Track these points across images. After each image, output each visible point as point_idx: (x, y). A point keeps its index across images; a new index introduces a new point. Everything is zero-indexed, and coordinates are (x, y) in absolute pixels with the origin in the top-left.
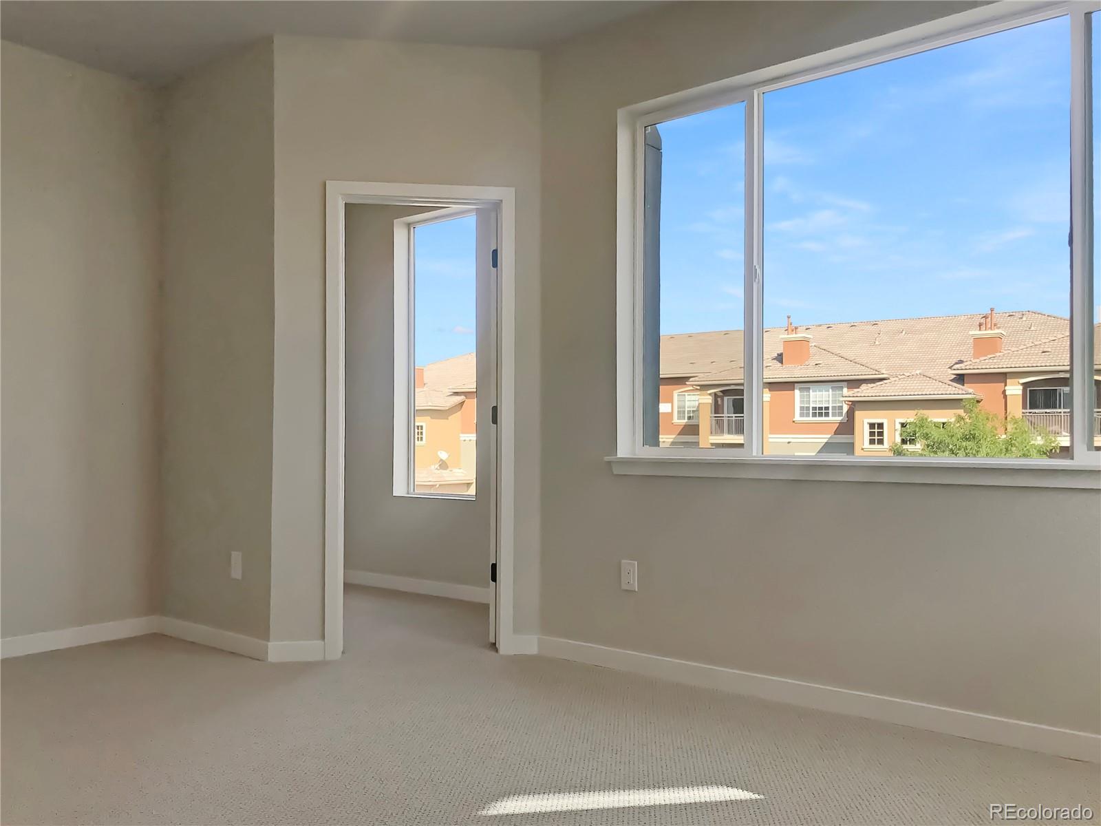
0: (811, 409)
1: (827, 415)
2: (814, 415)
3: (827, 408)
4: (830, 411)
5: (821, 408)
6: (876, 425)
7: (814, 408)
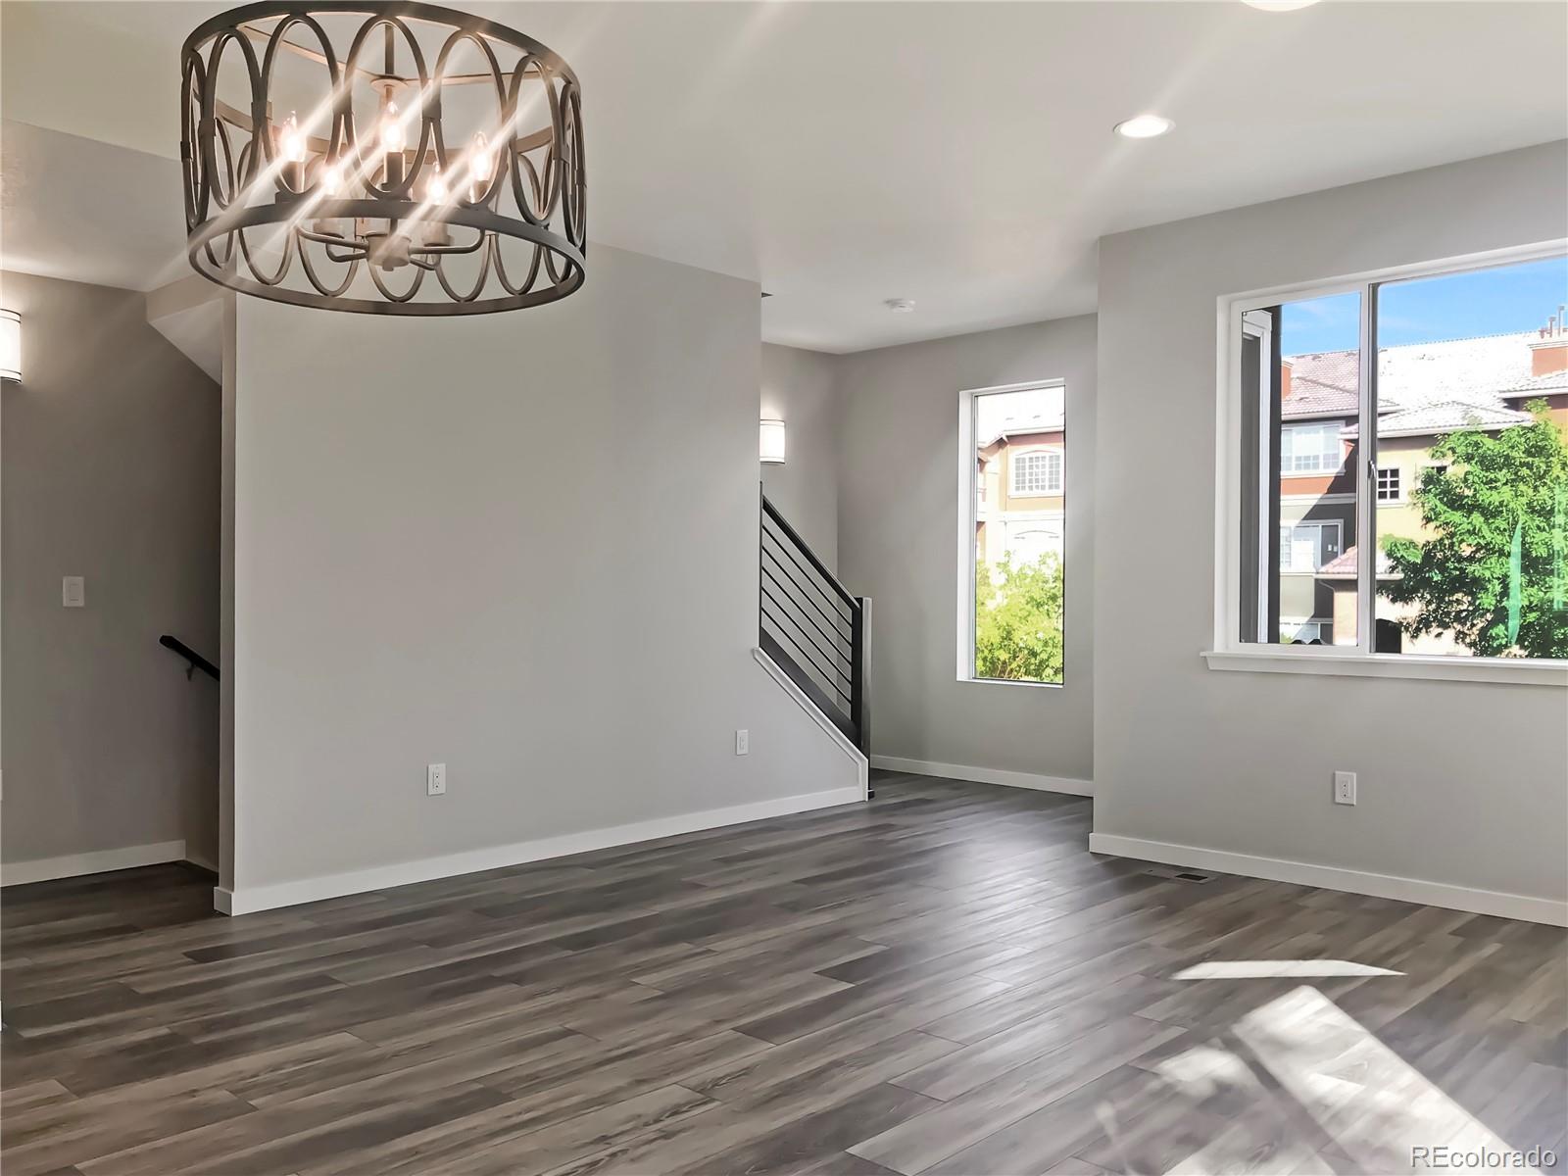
0: (1294, 459)
1: (1316, 466)
2: (1298, 467)
3: (1316, 457)
4: (1321, 461)
5: (1307, 458)
6: (1389, 473)
7: (1298, 459)
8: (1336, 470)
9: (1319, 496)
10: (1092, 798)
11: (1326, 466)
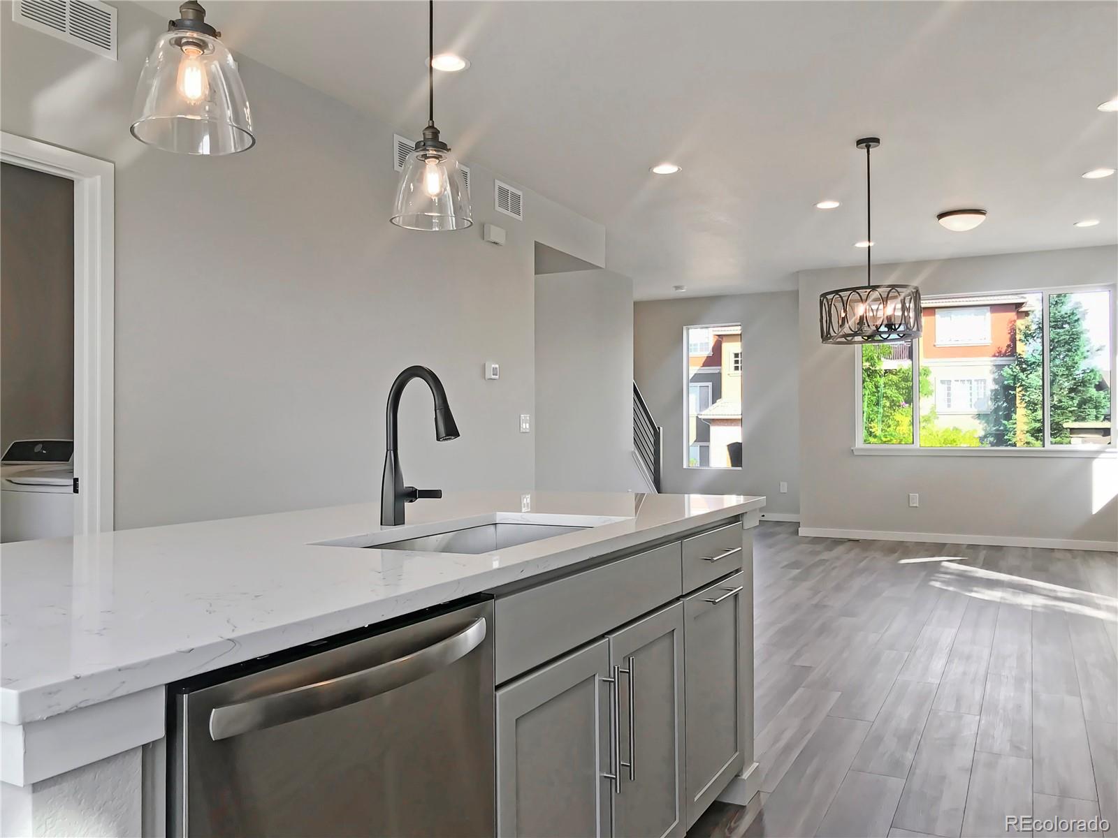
8: (708, 353)
9: (698, 368)
10: (799, 523)
11: (701, 350)
